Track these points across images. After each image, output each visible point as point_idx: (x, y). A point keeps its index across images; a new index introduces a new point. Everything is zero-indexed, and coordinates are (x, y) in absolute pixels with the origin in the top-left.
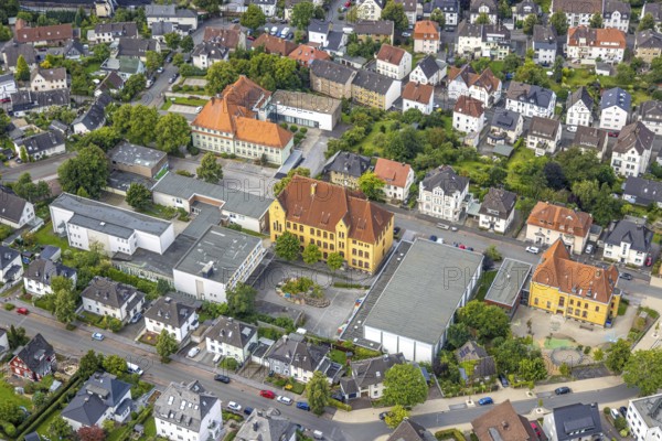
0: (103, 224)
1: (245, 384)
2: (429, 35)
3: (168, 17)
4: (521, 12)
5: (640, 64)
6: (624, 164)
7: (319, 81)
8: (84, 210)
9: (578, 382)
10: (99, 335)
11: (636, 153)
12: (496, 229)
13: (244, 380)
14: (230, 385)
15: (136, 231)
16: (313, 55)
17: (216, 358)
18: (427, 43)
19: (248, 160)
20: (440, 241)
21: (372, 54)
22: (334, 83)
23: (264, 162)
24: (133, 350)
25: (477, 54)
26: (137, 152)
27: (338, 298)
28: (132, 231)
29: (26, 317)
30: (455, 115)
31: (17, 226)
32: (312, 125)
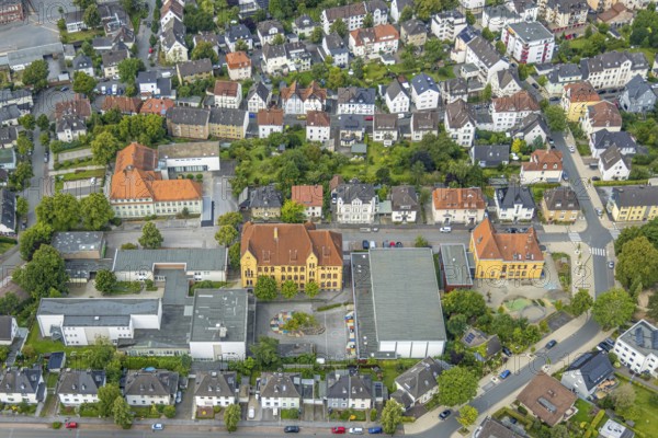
0: (97, 318)
1: (313, 428)
2: (243, 64)
3: (7, 100)
4: (302, 26)
5: (413, 49)
6: (460, 137)
7: (179, 127)
8: (71, 310)
9: (555, 332)
10: (159, 425)
11: (471, 125)
12: (408, 220)
13: (311, 424)
14: (301, 433)
15: (132, 316)
16: (163, 106)
17: (275, 412)
18: (243, 71)
19: (169, 217)
20: (372, 244)
21: (204, 91)
22: (194, 127)
23: (186, 214)
24: (196, 429)
25: (285, 70)
26: (76, 239)
27: (328, 320)
28: (129, 316)
29: (78, 430)
30: (308, 129)
31: (9, 343)
32: (201, 169)
